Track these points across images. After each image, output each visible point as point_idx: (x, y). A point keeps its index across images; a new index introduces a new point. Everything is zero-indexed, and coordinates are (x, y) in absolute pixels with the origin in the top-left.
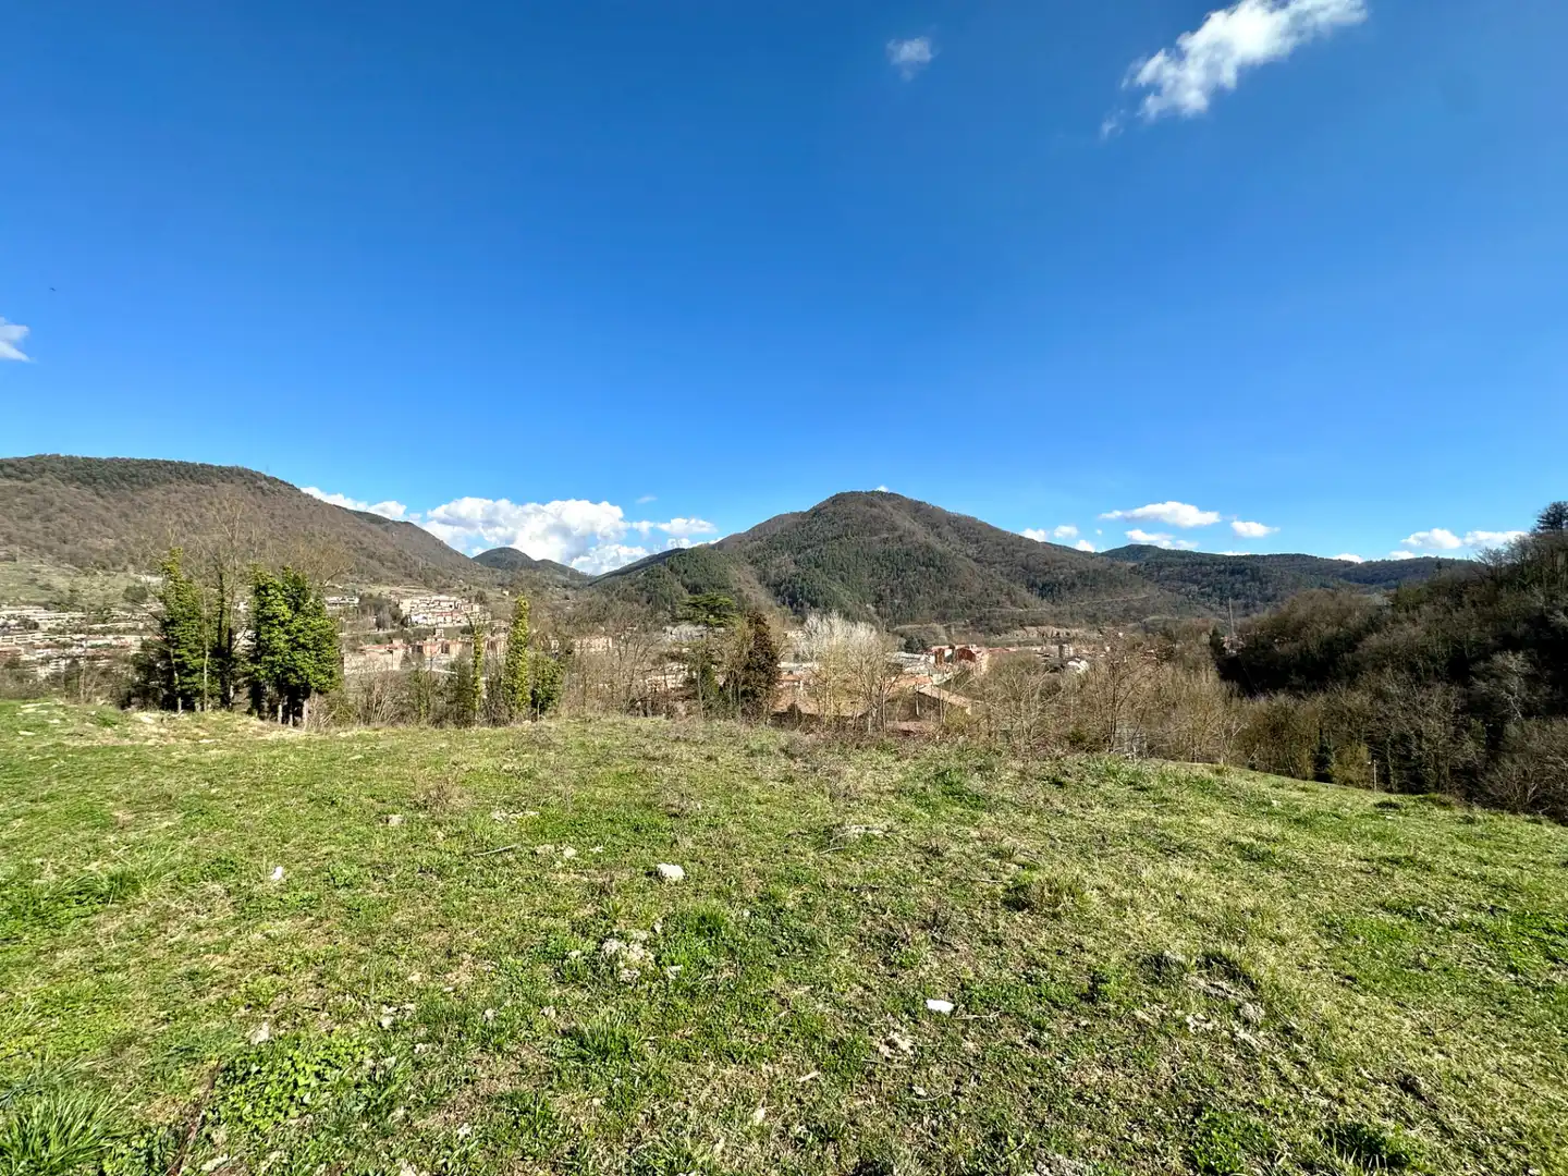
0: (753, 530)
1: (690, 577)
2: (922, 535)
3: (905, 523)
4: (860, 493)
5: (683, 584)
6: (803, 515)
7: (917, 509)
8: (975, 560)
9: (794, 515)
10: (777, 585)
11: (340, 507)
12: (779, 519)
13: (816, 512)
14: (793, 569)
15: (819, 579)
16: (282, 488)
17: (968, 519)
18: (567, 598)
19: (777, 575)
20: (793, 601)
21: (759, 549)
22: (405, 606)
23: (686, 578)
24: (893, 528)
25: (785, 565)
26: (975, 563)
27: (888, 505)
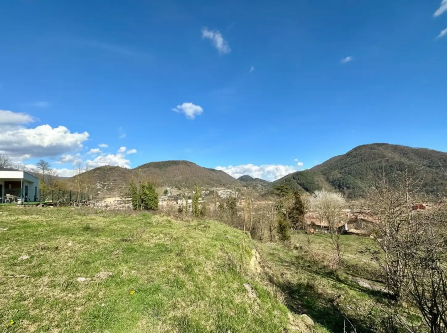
0: (323, 163)
1: (300, 181)
2: (397, 158)
3: (389, 154)
4: (368, 145)
5: (298, 183)
6: (344, 155)
7: (395, 148)
8: (428, 166)
9: (339, 156)
10: (333, 182)
11: (205, 168)
12: (334, 158)
13: (348, 154)
14: (339, 176)
15: (351, 179)
16: (192, 164)
17: (422, 149)
18: (262, 189)
19: (333, 179)
20: (339, 187)
21: (326, 169)
22: (219, 193)
23: (298, 181)
24: (384, 157)
25: (336, 175)
26: (428, 168)
27: (381, 148)
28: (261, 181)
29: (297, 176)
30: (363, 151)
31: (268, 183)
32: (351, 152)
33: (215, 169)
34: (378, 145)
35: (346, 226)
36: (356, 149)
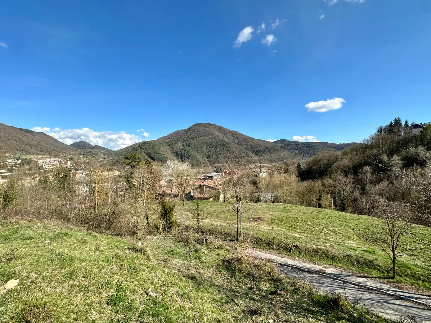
2: (221, 136)
3: (217, 133)
4: (202, 124)
5: (145, 153)
7: (220, 129)
10: (176, 153)
13: (189, 130)
14: (181, 147)
15: (189, 150)
17: (235, 131)
19: (176, 149)
20: (181, 158)
21: (171, 141)
22: (40, 162)
23: (146, 151)
24: (213, 135)
25: (179, 146)
26: (237, 145)
27: (211, 127)
28: (103, 149)
29: (143, 146)
30: (200, 128)
31: (111, 151)
32: (191, 127)
33: (32, 130)
34: (209, 124)
35: (192, 191)
36: (195, 126)
